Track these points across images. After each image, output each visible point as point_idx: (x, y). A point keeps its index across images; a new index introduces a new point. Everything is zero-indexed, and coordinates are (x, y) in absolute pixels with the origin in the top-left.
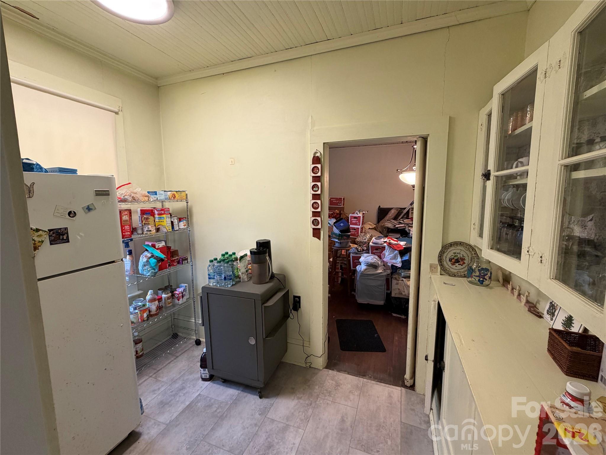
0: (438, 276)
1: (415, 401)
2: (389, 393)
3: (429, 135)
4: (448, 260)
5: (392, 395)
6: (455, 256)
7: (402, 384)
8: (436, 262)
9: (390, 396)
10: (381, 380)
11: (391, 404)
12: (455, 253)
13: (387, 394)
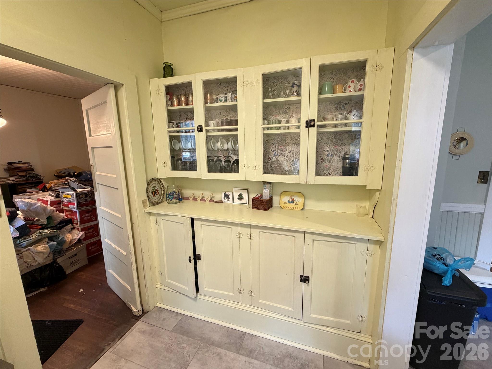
0: (149, 208)
1: (157, 315)
2: (139, 332)
3: (123, 85)
4: (151, 193)
5: (143, 330)
6: (154, 189)
7: (135, 319)
8: (145, 198)
9: (144, 332)
10: (120, 335)
11: (151, 334)
12: (153, 187)
13: (140, 334)
